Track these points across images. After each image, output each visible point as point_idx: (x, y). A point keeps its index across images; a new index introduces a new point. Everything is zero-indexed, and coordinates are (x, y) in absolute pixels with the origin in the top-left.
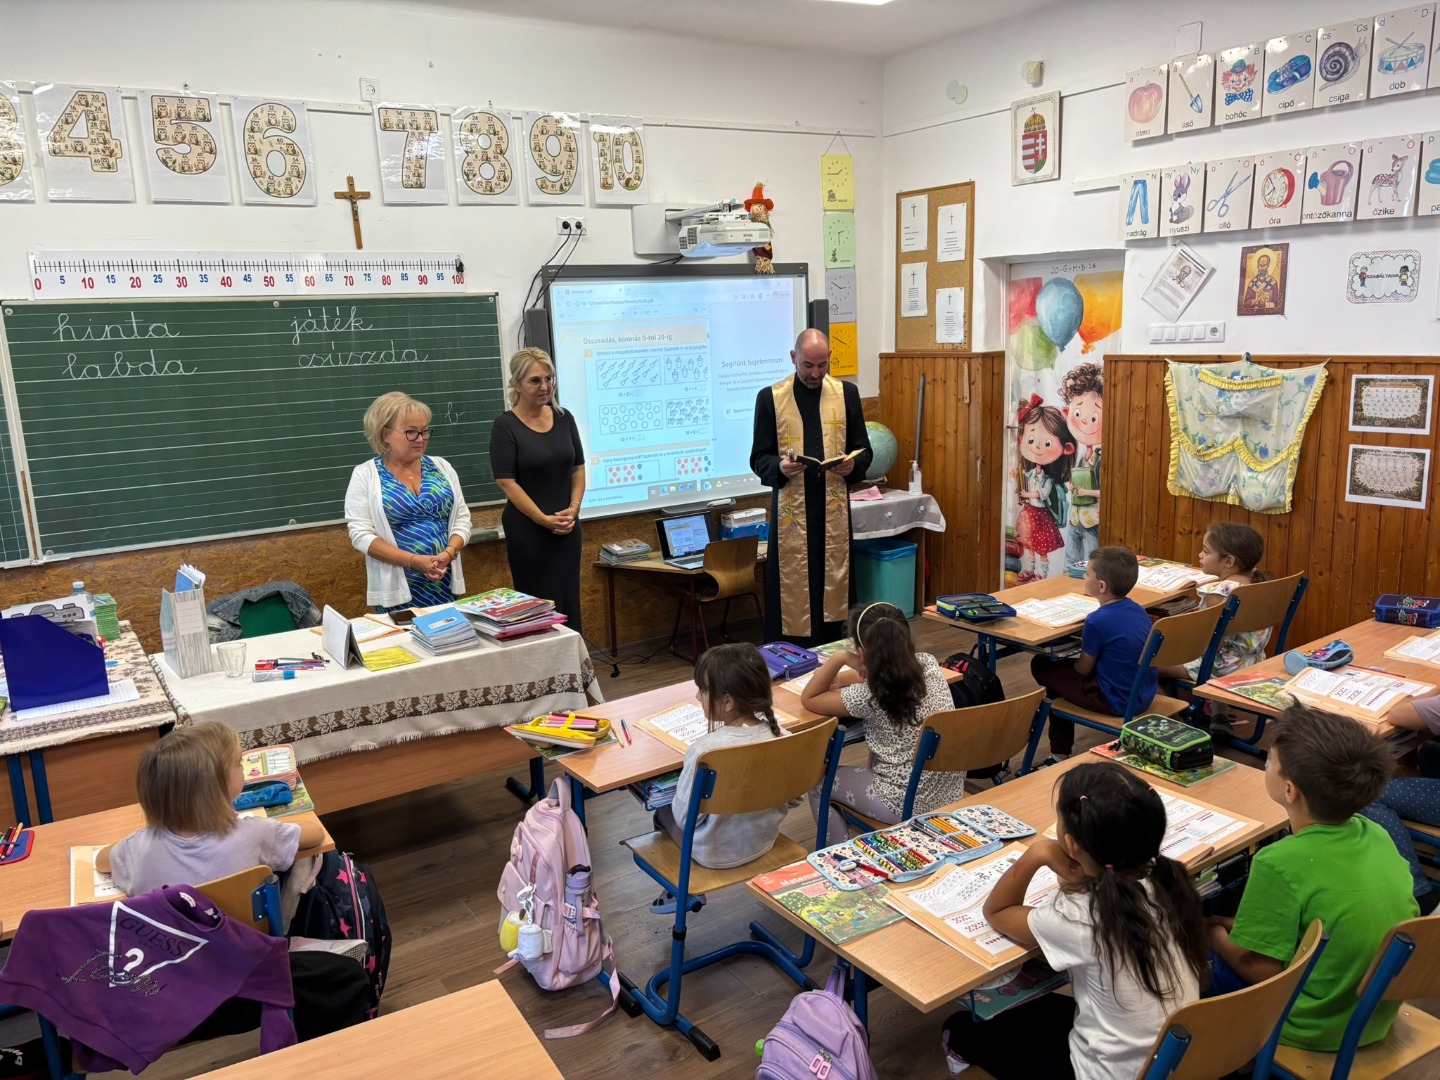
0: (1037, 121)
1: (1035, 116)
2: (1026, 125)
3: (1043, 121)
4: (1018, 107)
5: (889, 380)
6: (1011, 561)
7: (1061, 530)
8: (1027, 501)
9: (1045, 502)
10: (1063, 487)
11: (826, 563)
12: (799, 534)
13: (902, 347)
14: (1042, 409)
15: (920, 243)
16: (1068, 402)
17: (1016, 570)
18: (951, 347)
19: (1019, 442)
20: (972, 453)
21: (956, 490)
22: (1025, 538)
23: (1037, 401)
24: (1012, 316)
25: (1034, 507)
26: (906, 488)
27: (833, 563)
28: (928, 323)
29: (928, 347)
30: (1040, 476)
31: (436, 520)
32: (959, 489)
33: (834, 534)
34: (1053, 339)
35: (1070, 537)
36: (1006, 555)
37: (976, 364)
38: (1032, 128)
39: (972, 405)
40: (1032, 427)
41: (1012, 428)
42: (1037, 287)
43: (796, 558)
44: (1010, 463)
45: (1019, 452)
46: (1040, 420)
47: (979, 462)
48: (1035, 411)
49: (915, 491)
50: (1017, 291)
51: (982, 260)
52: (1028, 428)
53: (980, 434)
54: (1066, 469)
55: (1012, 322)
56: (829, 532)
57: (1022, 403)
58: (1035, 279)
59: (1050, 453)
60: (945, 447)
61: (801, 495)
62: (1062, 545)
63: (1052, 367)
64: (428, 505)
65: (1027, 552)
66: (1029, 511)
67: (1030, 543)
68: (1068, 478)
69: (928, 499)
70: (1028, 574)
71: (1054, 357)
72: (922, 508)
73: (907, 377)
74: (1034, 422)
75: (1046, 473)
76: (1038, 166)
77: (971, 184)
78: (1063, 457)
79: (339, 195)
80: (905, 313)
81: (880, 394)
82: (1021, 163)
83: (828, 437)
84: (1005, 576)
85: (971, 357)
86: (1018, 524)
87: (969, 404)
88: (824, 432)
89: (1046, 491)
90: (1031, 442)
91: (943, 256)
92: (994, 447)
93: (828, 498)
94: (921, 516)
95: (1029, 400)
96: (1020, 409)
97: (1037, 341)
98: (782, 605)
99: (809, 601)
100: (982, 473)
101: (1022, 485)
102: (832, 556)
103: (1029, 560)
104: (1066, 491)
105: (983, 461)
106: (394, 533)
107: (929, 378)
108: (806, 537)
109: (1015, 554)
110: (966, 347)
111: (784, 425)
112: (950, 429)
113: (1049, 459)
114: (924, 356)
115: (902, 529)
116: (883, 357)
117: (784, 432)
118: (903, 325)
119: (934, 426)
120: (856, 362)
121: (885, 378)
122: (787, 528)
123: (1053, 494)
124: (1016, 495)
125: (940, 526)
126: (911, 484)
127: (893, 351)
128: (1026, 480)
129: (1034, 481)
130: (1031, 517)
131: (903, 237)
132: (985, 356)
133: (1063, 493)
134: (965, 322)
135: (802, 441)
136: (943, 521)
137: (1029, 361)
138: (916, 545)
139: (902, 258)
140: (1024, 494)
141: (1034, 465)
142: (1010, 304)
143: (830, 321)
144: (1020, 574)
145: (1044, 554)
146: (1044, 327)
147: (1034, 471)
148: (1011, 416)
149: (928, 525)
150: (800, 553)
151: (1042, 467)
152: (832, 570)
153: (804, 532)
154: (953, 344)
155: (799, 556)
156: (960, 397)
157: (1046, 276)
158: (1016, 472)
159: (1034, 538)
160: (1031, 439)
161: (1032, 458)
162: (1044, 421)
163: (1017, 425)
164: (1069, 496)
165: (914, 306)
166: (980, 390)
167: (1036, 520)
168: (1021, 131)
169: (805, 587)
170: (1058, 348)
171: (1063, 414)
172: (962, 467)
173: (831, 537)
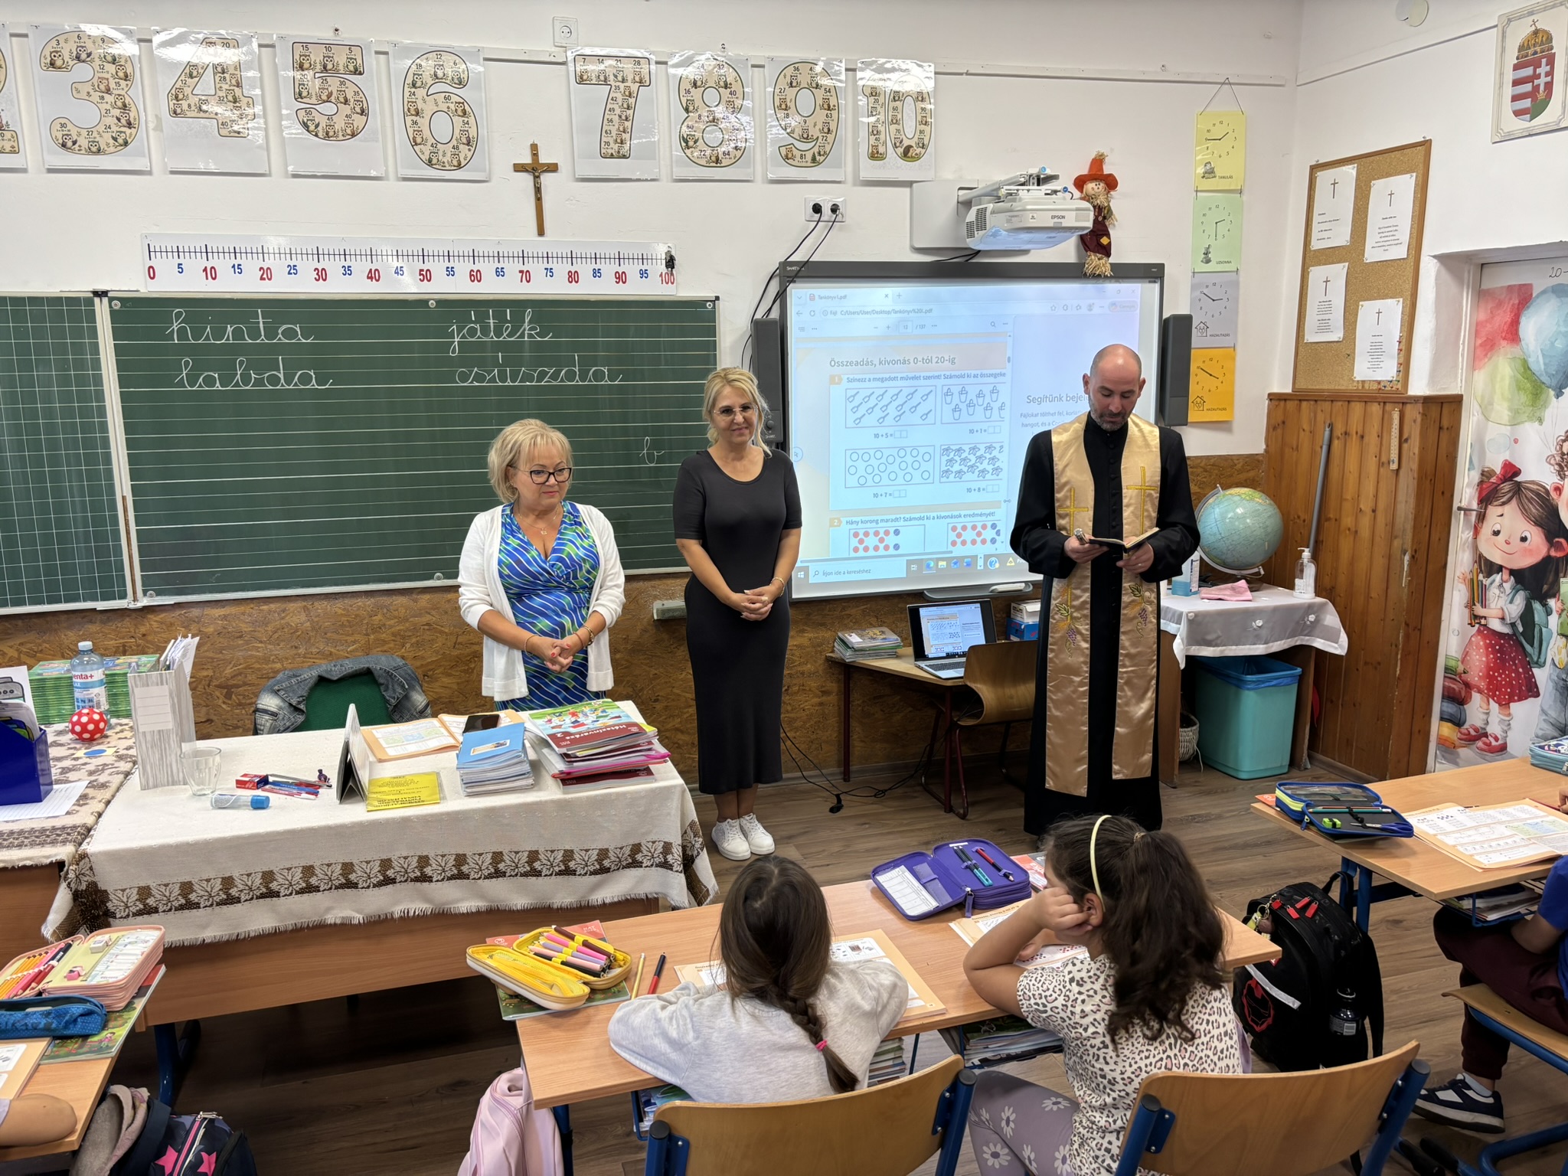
0: (1539, 40)
1: (1536, 32)
2: (1521, 48)
3: (1550, 39)
4: (1510, 21)
5: (1279, 431)
6: (1451, 708)
7: (1536, 671)
8: (1483, 622)
9: (1513, 625)
10: (1545, 605)
11: (1119, 693)
12: (1079, 648)
13: (1302, 385)
14: (1519, 484)
15: (1341, 236)
16: (1563, 477)
17: (1458, 722)
18: (1375, 386)
19: (1476, 531)
20: (1397, 543)
21: (1368, 597)
22: (1476, 676)
23: (1511, 471)
24: (1479, 342)
25: (1494, 633)
26: (1291, 586)
27: (1129, 693)
28: (1344, 351)
29: (1343, 385)
30: (1508, 586)
31: (570, 591)
32: (1373, 594)
33: (1133, 651)
34: (1545, 379)
35: (1551, 685)
36: (1444, 697)
37: (1413, 413)
38: (1530, 52)
39: (1402, 472)
40: (1499, 510)
41: (1467, 510)
42: (1523, 298)
43: (1072, 681)
44: (1459, 562)
45: (1476, 548)
46: (1514, 502)
47: (1407, 558)
48: (1506, 487)
49: (1304, 591)
50: (1490, 305)
51: (1435, 257)
52: (1493, 511)
53: (1411, 517)
54: (1551, 578)
55: (1478, 352)
56: (1124, 648)
57: (1486, 474)
58: (1521, 286)
59: (1530, 552)
60: (1356, 532)
61: (1084, 591)
62: (1537, 695)
63: (1540, 421)
64: (559, 570)
65: (1477, 698)
66: (1485, 637)
67: (1483, 685)
68: (1554, 592)
69: (1322, 606)
70: (1476, 730)
71: (1545, 405)
72: (1312, 618)
73: (1306, 426)
74: (1504, 504)
75: (1517, 582)
76: (1535, 112)
77: (1426, 144)
78: (1547, 559)
79: (519, 168)
80: (1310, 337)
81: (1266, 451)
82: (1508, 107)
83: (1131, 509)
84: (1438, 728)
85: (1404, 402)
86: (1466, 654)
87: (1398, 471)
88: (1125, 501)
89: (1515, 608)
90: (1496, 533)
91: (1373, 254)
92: (1435, 537)
93: (1125, 599)
94: (1311, 629)
95: (1498, 470)
96: (1481, 483)
97: (1517, 381)
98: (1048, 746)
99: (1087, 745)
100: (1411, 573)
101: (1477, 595)
102: (1128, 683)
103: (1479, 710)
104: (1549, 613)
105: (1413, 557)
106: (513, 606)
107: (1339, 430)
108: (1088, 652)
109: (1457, 698)
110: (1399, 386)
111: (1066, 489)
112: (1366, 505)
113: (1525, 562)
114: (1334, 398)
115: (1277, 646)
116: (1272, 397)
117: (1066, 497)
118: (1306, 354)
119: (1342, 500)
120: (1232, 404)
121: (1275, 428)
122: (1062, 637)
123: (1527, 616)
124: (1467, 611)
125: (1339, 646)
126: (1297, 581)
127: (1288, 390)
128: (1484, 589)
129: (1497, 592)
130: (1487, 647)
131: (1316, 227)
132: (1427, 400)
133: (1543, 614)
134: (1400, 350)
135: (1091, 513)
136: (1344, 638)
137: (1502, 410)
138: (1299, 670)
139: (1311, 258)
140: (1479, 610)
141: (1500, 569)
142: (1477, 324)
143: (1193, 345)
144: (1464, 729)
145: (1504, 704)
146: (1531, 361)
147: (1497, 578)
148: (1466, 492)
149: (1319, 644)
150: (1077, 674)
151: (1512, 572)
152: (1127, 704)
153: (1086, 645)
154: (1379, 382)
155: (1077, 679)
156: (1384, 459)
157: (1539, 280)
158: (1469, 577)
159: (1490, 678)
160: (1497, 528)
161: (1496, 558)
162: (1520, 503)
163: (1475, 505)
164: (1554, 621)
165: (1324, 326)
166: (1417, 451)
167: (1495, 652)
168: (1512, 58)
169: (1083, 725)
170: (1552, 393)
171: (1553, 495)
172: (1379, 562)
173: (1127, 655)
